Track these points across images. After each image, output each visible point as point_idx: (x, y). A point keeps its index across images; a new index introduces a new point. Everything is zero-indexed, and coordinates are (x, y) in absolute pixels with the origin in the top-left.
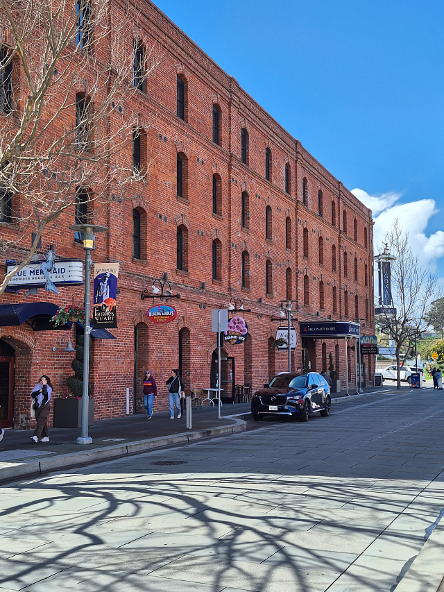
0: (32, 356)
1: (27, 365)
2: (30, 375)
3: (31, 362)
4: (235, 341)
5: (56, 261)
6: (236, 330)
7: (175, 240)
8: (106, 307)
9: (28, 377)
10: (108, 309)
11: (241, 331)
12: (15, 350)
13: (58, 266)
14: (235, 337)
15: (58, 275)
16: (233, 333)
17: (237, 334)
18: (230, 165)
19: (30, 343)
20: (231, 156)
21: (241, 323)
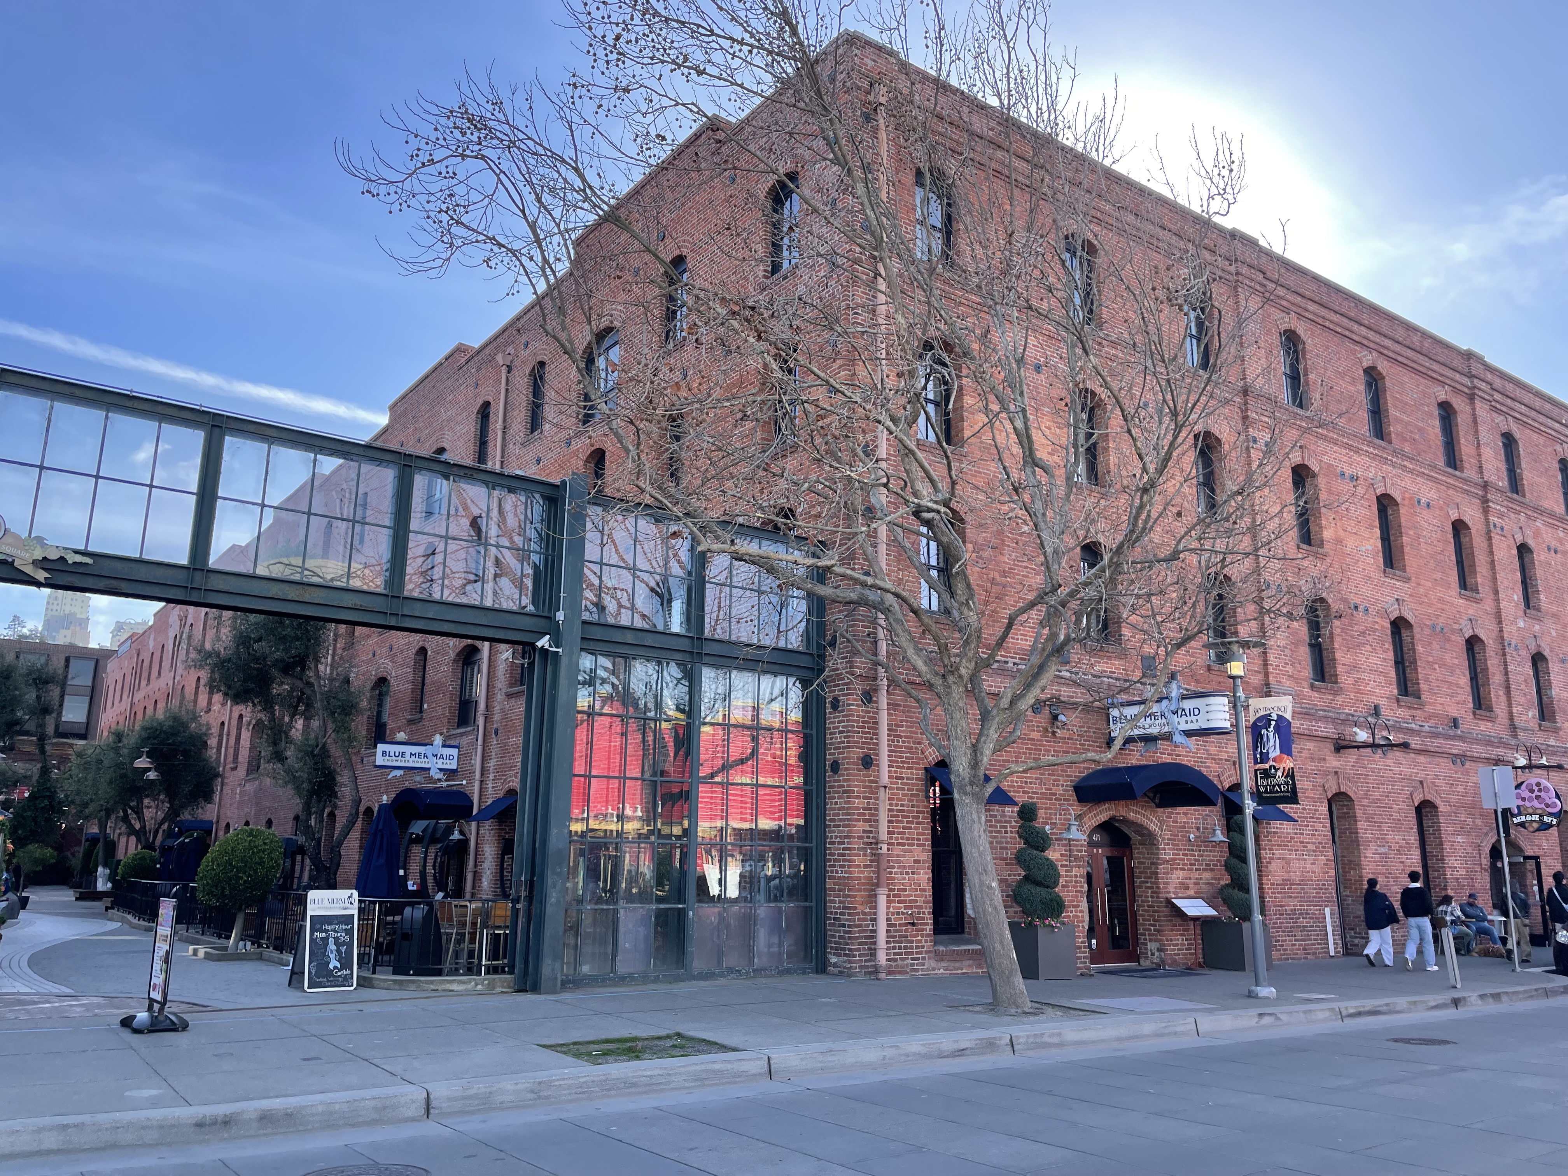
0: (1158, 849)
1: (1152, 863)
2: (1157, 878)
3: (1158, 859)
4: (1535, 825)
5: (1184, 697)
6: (1536, 803)
7: (1388, 646)
8: (1276, 769)
9: (1156, 883)
10: (1279, 773)
11: (1547, 805)
12: (1130, 839)
13: (1187, 704)
14: (1536, 817)
15: (1189, 719)
16: (1530, 811)
17: (1540, 812)
18: (1485, 501)
19: (1152, 827)
20: (1485, 486)
21: (1547, 790)
